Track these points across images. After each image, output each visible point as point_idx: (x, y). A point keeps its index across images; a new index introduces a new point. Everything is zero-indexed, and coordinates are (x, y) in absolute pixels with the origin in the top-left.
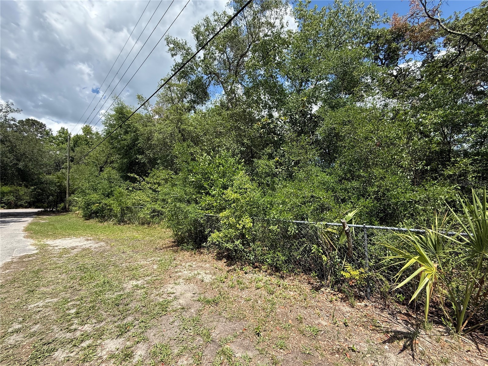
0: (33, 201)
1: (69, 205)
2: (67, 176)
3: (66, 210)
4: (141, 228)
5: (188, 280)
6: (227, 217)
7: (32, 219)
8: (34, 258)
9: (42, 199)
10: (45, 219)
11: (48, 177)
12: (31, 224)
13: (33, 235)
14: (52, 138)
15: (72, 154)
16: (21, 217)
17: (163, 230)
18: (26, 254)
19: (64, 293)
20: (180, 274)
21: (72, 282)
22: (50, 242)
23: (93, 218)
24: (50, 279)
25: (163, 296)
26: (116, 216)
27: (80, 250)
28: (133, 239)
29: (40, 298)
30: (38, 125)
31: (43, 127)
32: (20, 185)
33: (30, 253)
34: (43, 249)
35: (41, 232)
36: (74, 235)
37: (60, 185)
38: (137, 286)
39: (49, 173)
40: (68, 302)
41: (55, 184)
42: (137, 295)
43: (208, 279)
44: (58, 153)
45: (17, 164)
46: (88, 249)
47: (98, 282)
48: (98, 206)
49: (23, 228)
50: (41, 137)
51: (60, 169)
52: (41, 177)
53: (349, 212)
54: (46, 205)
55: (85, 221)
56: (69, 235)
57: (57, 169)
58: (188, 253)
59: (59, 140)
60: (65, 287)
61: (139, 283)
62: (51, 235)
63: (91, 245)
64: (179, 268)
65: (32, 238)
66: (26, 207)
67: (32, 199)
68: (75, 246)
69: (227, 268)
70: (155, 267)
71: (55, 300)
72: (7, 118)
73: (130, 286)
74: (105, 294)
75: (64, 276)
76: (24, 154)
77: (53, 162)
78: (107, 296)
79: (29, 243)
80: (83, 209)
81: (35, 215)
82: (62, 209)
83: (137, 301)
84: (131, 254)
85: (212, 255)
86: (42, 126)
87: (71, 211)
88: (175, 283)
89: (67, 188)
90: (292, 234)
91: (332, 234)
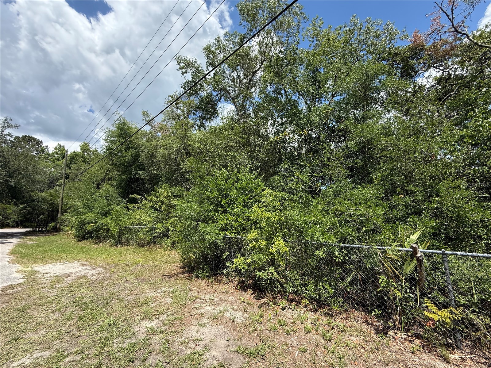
0: (21, 220)
1: (60, 225)
2: (61, 194)
3: (56, 230)
4: (141, 250)
5: (215, 319)
6: (256, 240)
7: (19, 240)
8: (20, 289)
9: (32, 219)
10: (32, 240)
11: (40, 194)
12: (18, 246)
13: (19, 259)
14: (48, 155)
15: (68, 171)
16: (7, 238)
17: (166, 252)
18: (10, 283)
19: (58, 341)
20: (202, 310)
21: (68, 324)
22: (39, 268)
23: (87, 239)
24: (40, 320)
25: (189, 344)
26: (113, 237)
27: (75, 278)
28: (135, 264)
29: (26, 350)
30: (35, 141)
31: (40, 144)
32: (9, 203)
33: (14, 283)
34: (31, 276)
35: (29, 255)
36: (67, 259)
37: (53, 203)
38: (151, 329)
39: (42, 191)
40: (65, 357)
41: (47, 202)
42: (155, 344)
43: (239, 317)
44: (53, 170)
45: (9, 181)
46: (84, 276)
47: (101, 324)
48: (94, 225)
49: (8, 251)
50: (36, 154)
51: (54, 186)
52: (33, 194)
53: (411, 233)
54: (35, 224)
55: (78, 243)
56: (61, 259)
57: (51, 187)
58: (204, 282)
59: (55, 157)
60: (59, 333)
61: (154, 324)
62: (40, 259)
63: (87, 271)
64: (199, 302)
65: (18, 263)
66: (13, 227)
67: (20, 218)
68: (68, 273)
69: (256, 303)
70: (169, 300)
71: (47, 353)
72: (4, 133)
73: (143, 330)
74: (113, 343)
75: (57, 315)
76: (18, 170)
77: (47, 180)
78: (115, 345)
79: (14, 270)
80: (76, 229)
81: (22, 235)
82: (52, 229)
83: (157, 354)
84: (136, 282)
85: (233, 285)
86: (39, 142)
87: (62, 231)
88: (200, 325)
89: (60, 206)
90: (340, 260)
91: (392, 261)
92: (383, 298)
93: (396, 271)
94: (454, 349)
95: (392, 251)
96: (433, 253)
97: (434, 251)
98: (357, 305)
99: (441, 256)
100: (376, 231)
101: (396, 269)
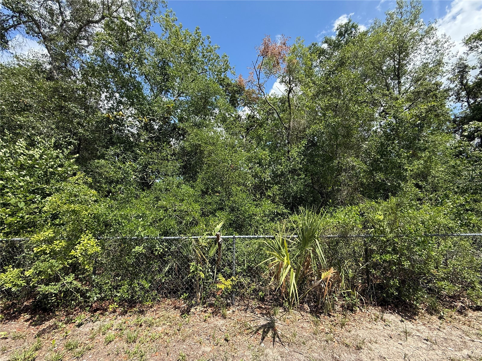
53: (217, 223)
90: (160, 253)
91: (203, 248)
92: (191, 281)
93: (203, 256)
94: (230, 306)
95: (204, 240)
96: (228, 238)
97: (229, 237)
98: (170, 293)
99: (232, 239)
100: (194, 223)
101: (204, 254)
